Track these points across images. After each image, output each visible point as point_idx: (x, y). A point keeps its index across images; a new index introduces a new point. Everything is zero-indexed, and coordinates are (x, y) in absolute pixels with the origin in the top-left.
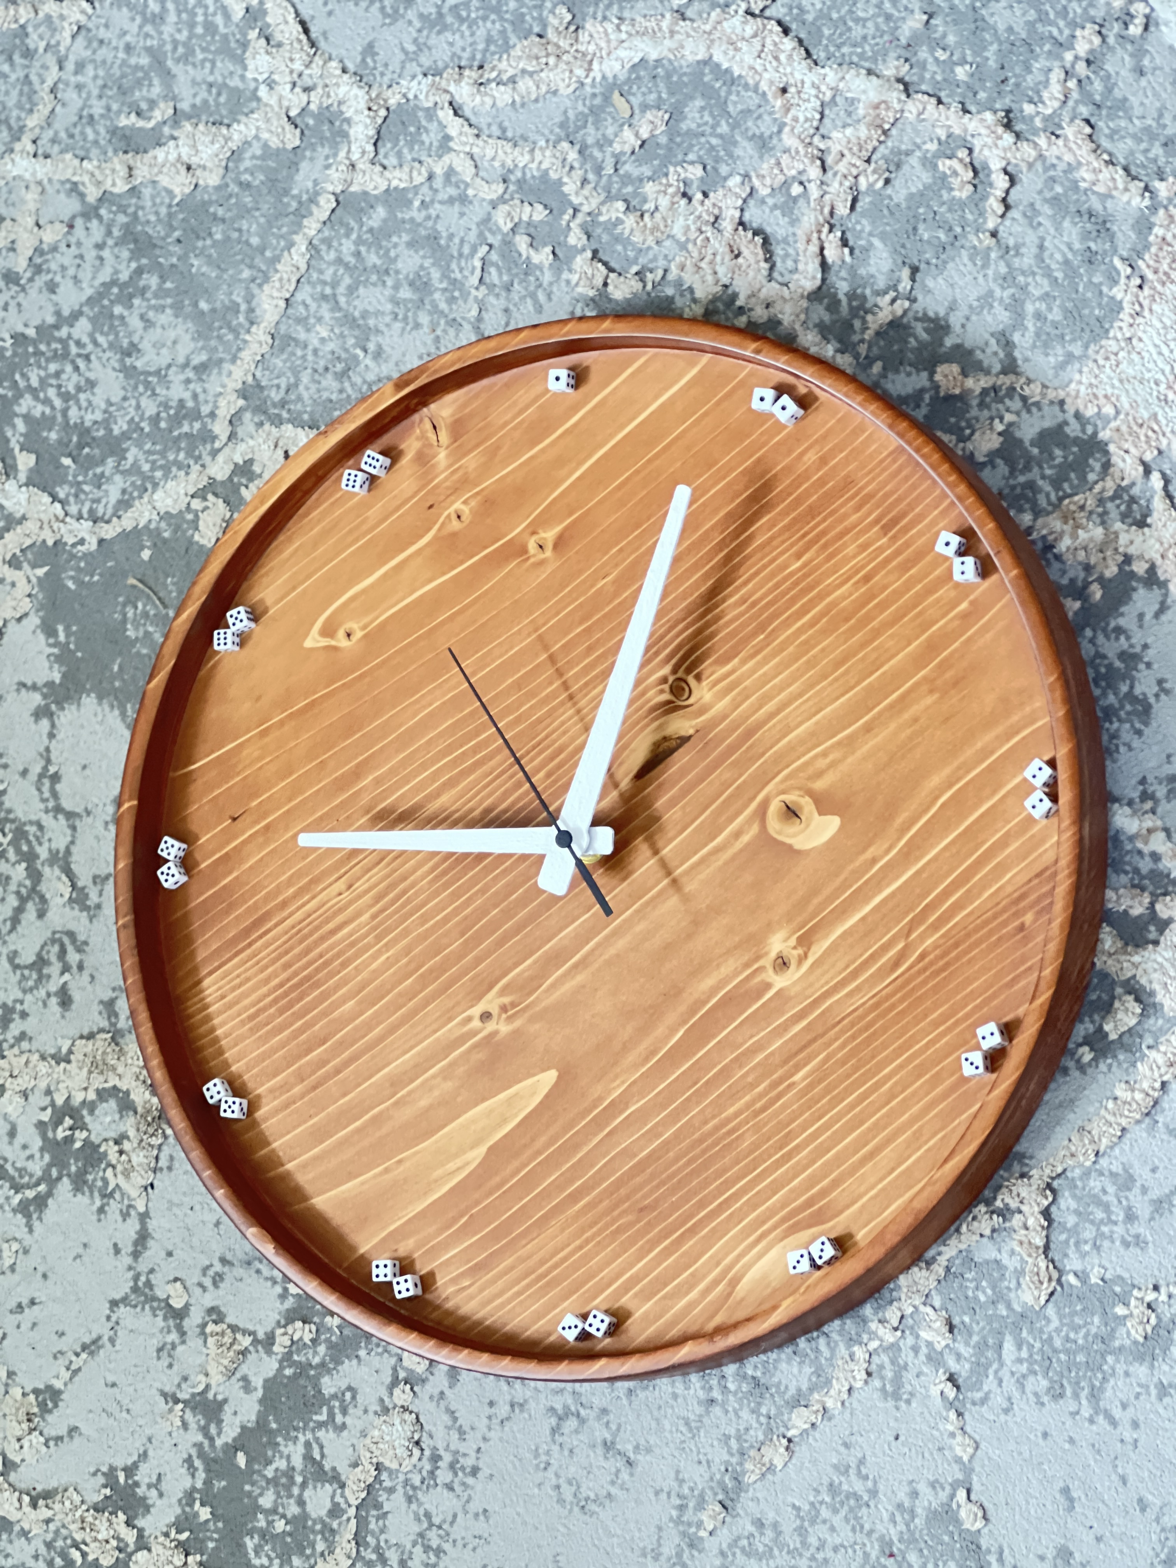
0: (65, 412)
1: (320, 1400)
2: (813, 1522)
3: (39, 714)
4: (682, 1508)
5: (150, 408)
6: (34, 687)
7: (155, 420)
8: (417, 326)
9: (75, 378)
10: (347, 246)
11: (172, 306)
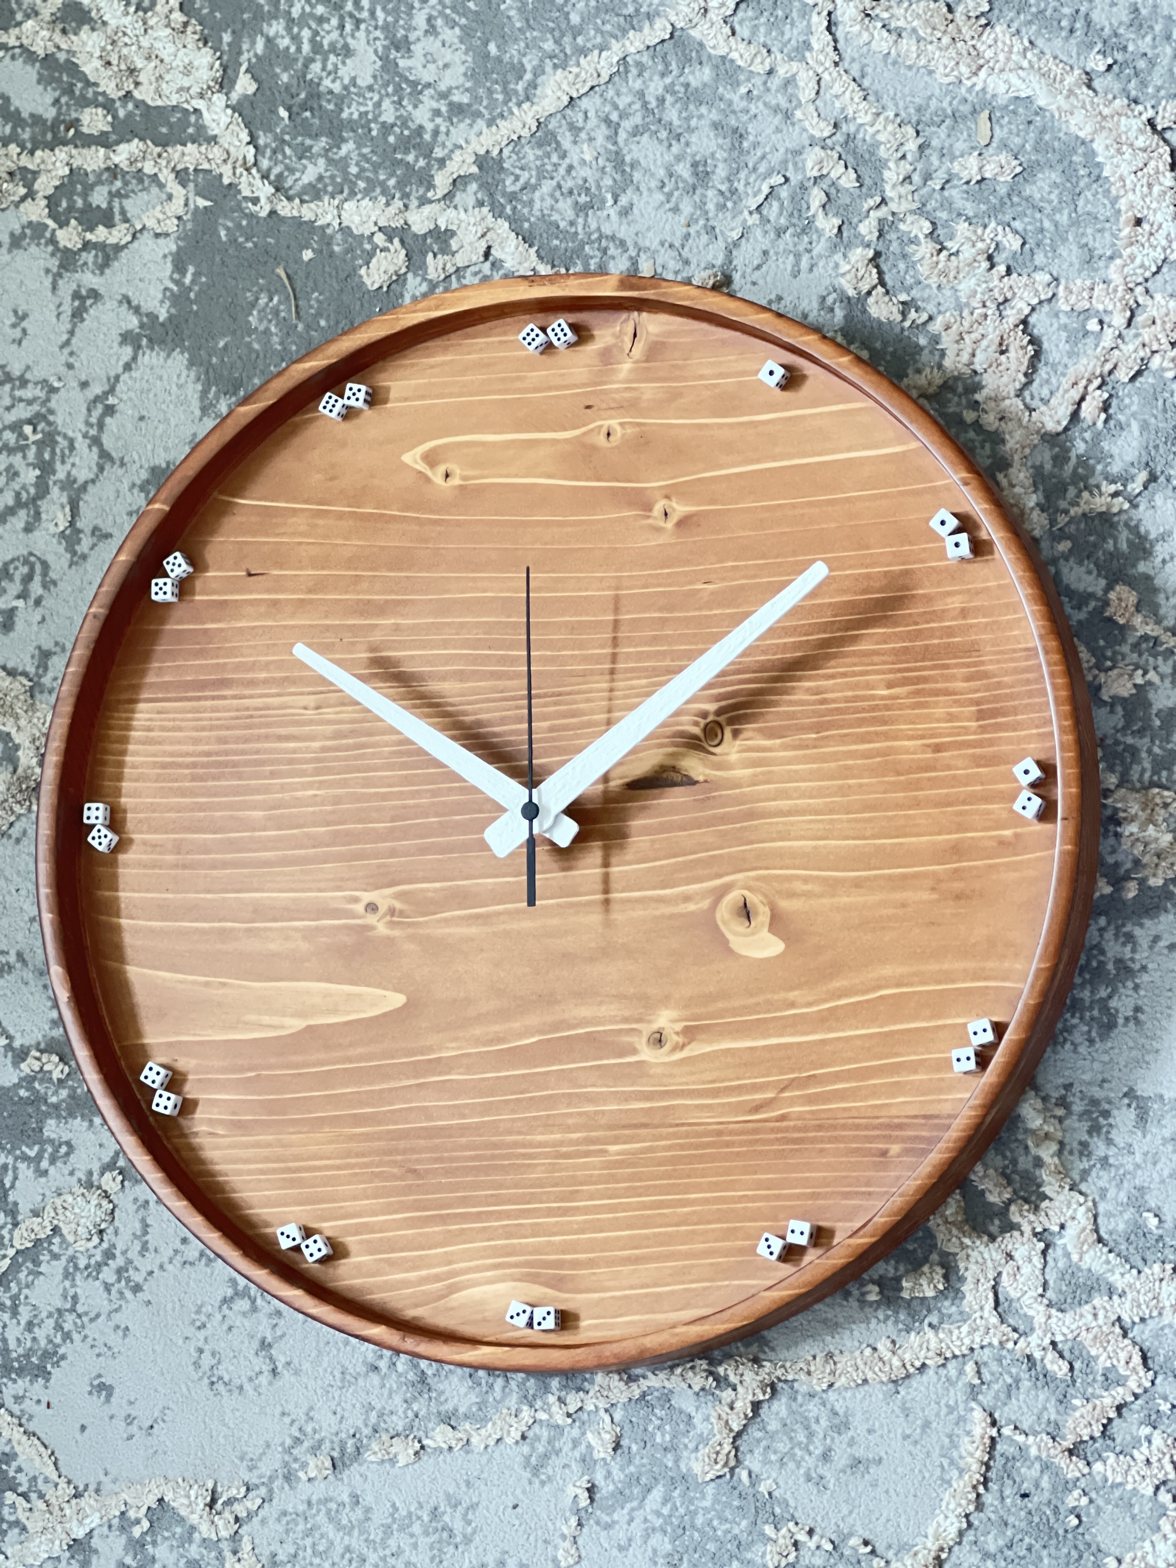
0: (309, 61)
1: (36, 1136)
2: (401, 1529)
3: (126, 338)
4: (297, 1441)
5: (389, 115)
6: (137, 310)
7: (387, 129)
8: (676, 210)
9: (335, 35)
10: (655, 87)
11: (462, 28)
